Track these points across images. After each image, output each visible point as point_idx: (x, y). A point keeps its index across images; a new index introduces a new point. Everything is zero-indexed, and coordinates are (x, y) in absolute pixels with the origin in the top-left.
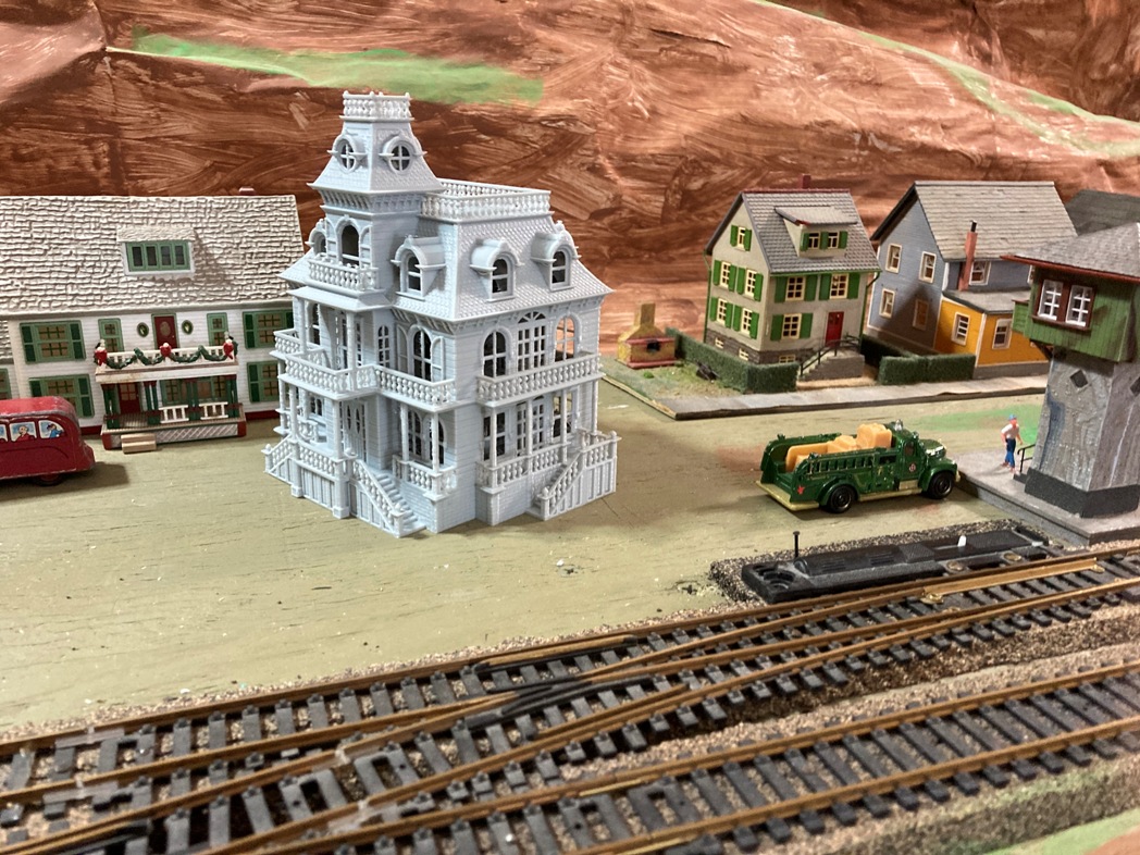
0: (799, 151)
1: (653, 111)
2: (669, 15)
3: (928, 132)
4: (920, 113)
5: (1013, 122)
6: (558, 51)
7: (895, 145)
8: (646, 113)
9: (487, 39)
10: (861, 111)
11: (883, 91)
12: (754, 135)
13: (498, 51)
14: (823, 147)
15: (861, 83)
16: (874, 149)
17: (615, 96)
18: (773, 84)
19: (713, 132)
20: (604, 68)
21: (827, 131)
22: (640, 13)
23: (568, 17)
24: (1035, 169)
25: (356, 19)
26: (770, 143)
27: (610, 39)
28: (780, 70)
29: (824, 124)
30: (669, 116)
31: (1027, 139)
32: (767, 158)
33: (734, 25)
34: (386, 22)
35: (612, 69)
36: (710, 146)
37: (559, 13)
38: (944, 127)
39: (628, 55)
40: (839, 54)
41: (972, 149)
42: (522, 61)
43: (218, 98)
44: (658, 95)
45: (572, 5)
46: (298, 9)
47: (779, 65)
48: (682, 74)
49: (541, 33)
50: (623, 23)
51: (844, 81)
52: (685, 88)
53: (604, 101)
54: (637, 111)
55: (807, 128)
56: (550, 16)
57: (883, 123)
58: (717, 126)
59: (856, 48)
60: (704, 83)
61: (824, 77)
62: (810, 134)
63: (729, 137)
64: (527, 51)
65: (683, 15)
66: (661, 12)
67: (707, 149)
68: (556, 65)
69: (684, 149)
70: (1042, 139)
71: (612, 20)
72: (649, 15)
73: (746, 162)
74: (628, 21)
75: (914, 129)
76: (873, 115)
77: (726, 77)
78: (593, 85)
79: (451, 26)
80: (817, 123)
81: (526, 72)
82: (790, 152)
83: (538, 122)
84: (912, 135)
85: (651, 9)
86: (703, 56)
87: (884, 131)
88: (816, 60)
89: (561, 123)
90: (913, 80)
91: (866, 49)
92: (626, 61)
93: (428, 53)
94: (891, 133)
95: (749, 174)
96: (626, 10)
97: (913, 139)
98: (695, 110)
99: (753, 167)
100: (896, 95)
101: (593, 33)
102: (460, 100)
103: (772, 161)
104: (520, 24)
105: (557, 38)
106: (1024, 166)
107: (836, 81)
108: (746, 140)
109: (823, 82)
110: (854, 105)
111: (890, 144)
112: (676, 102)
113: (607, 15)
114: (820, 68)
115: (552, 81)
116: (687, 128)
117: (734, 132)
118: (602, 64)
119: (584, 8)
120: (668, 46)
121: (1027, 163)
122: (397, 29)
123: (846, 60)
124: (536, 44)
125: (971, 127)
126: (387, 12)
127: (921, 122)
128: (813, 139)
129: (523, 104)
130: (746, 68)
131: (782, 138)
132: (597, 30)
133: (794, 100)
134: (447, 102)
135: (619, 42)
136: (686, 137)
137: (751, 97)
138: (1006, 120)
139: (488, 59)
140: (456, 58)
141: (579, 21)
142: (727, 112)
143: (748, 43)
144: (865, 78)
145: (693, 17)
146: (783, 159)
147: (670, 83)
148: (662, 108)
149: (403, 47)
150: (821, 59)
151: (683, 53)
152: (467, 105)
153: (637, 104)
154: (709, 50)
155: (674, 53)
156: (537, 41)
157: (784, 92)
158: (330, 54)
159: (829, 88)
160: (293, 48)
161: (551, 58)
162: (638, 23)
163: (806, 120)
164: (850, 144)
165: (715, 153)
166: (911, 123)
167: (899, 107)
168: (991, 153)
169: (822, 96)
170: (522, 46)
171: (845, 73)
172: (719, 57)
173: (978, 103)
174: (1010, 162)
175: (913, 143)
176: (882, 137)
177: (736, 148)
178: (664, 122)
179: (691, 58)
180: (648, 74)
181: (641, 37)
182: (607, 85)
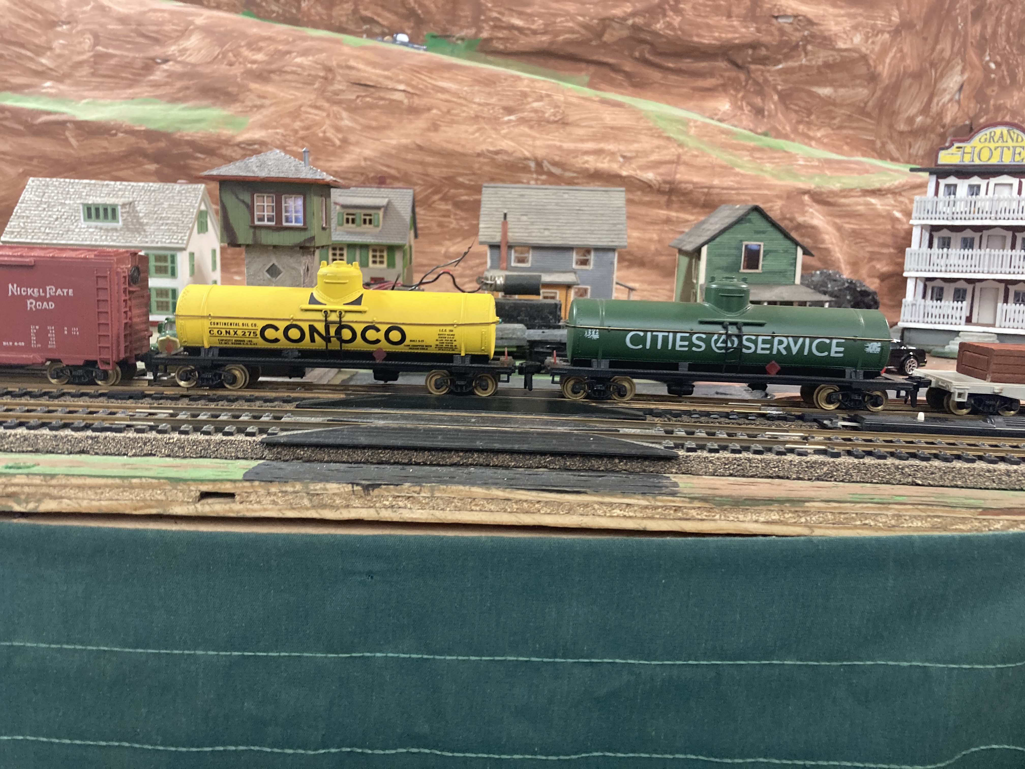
0: (474, 174)
1: (345, 141)
2: (365, 71)
3: (606, 161)
4: (602, 145)
5: (704, 154)
6: (264, 97)
7: (569, 170)
8: (338, 143)
9: (215, 90)
10: (538, 143)
11: (568, 129)
12: (429, 159)
13: (222, 98)
14: (498, 171)
15: (548, 122)
16: (550, 174)
17: (308, 128)
18: (453, 122)
19: (390, 156)
20: (303, 109)
21: (499, 158)
22: (341, 71)
23: (280, 75)
24: (718, 194)
25: (130, 79)
26: (447, 166)
27: (315, 89)
28: (464, 111)
29: (497, 153)
30: (357, 144)
31: (718, 169)
32: (446, 178)
33: (427, 79)
34: (150, 81)
35: (310, 110)
36: (388, 166)
37: (273, 72)
38: (624, 157)
39: (328, 100)
40: (530, 100)
41: (650, 176)
42: (238, 105)
43: (21, 128)
44: (351, 130)
45: (284, 66)
46: (93, 74)
47: (465, 108)
48: (373, 113)
49: (253, 86)
50: (325, 78)
51: (530, 121)
52: (374, 124)
53: (296, 132)
54: (327, 139)
55: (479, 155)
56: (265, 74)
57: (558, 153)
58: (394, 152)
59: (548, 96)
60: (390, 120)
61: (512, 117)
62: (482, 160)
63: (405, 160)
64: (241, 97)
65: (378, 71)
66: (358, 70)
67: (385, 169)
68: (261, 107)
69: (364, 168)
70: (737, 170)
71: (316, 77)
72: (348, 72)
73: (424, 180)
74: (330, 76)
75: (590, 158)
76: (549, 147)
77: (410, 117)
78: (287, 120)
79: (191, 82)
80: (489, 151)
81: (241, 112)
82: (466, 175)
83: (238, 145)
84: (587, 162)
85: (350, 68)
86: (392, 101)
87: (557, 159)
88: (505, 103)
89: (256, 146)
90: (602, 119)
91: (559, 98)
92: (326, 105)
93: (174, 100)
94: (563, 160)
95: (430, 191)
96: (329, 69)
97: (587, 166)
98: (378, 140)
99: (432, 186)
100: (580, 132)
101: (301, 85)
102: (179, 130)
103: (451, 180)
104: (239, 80)
105: (270, 89)
106: (706, 190)
107: (522, 121)
108: (422, 163)
109: (510, 121)
110: (534, 138)
111: (565, 170)
112: (365, 134)
113: (313, 73)
114: (509, 110)
115: (258, 117)
116: (368, 153)
117: (410, 156)
118: (301, 106)
119: (294, 69)
120: (363, 94)
121: (709, 188)
122: (156, 85)
123: (536, 105)
124: (248, 93)
125: (654, 157)
126: (150, 75)
127: (599, 152)
128: (485, 164)
129: (227, 132)
130: (429, 109)
131: (456, 163)
132: (304, 83)
133: (473, 134)
134: (170, 130)
135: (322, 92)
136: (366, 159)
137: (429, 130)
138: (696, 153)
139: (214, 104)
140: (190, 104)
141: (289, 77)
142: (404, 141)
143: (438, 91)
144: (552, 118)
145: (386, 73)
146: (461, 179)
147: (362, 121)
148: (352, 138)
149: (157, 97)
150: (511, 103)
151: (375, 99)
152: (185, 132)
153: (328, 134)
154: (398, 96)
155: (368, 99)
156: (249, 90)
157: (463, 127)
158: (108, 101)
159: (513, 126)
160: (84, 98)
161: (258, 102)
162: (339, 78)
163: (479, 149)
164: (526, 169)
165: (393, 172)
166: (587, 153)
167: (582, 141)
168: (668, 178)
169: (503, 132)
170: (238, 95)
171: (532, 115)
172: (406, 101)
173: (669, 138)
174: (690, 187)
175: (587, 170)
176: (555, 164)
177: (411, 169)
178: (352, 148)
179: (382, 103)
180: (345, 114)
181: (340, 87)
182: (302, 121)
